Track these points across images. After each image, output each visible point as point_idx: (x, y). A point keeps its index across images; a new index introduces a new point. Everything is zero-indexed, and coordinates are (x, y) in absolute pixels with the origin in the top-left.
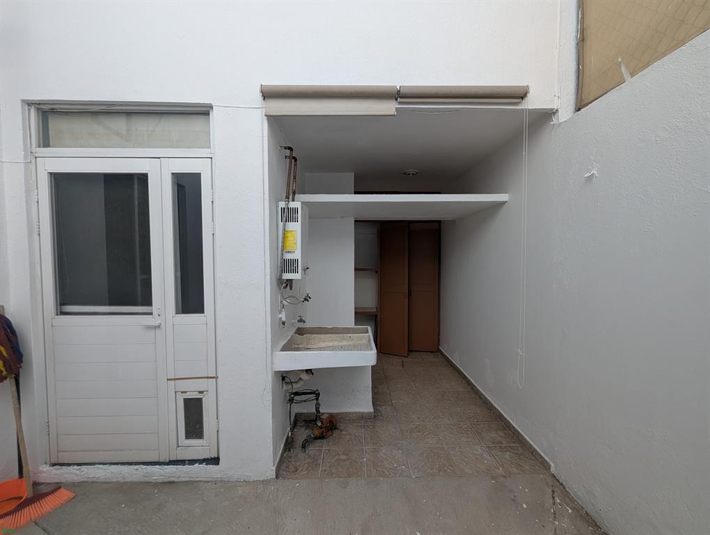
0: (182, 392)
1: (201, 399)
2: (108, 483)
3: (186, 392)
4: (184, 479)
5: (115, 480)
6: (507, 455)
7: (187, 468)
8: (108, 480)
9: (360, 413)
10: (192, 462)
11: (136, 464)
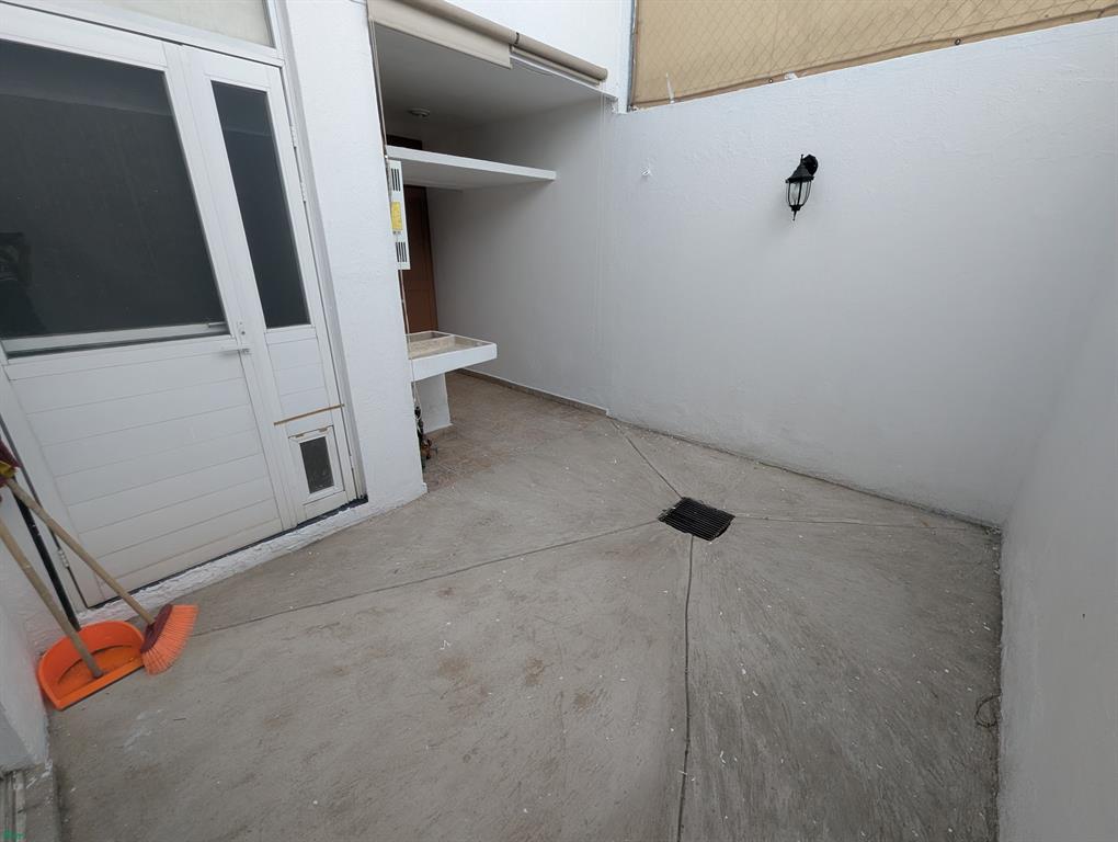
0: (297, 436)
1: (324, 438)
2: (222, 582)
3: (302, 435)
4: (329, 534)
5: (231, 574)
6: (576, 418)
7: (330, 519)
8: (220, 579)
9: (439, 430)
10: (333, 512)
11: (256, 544)
